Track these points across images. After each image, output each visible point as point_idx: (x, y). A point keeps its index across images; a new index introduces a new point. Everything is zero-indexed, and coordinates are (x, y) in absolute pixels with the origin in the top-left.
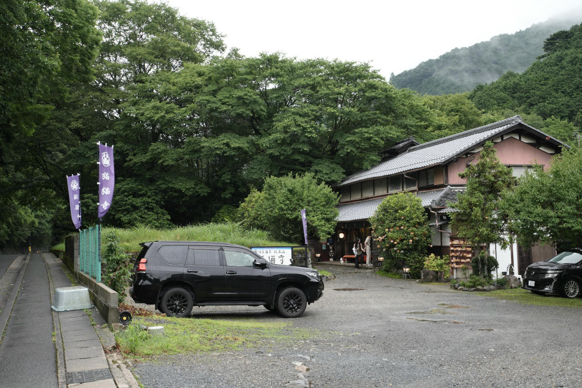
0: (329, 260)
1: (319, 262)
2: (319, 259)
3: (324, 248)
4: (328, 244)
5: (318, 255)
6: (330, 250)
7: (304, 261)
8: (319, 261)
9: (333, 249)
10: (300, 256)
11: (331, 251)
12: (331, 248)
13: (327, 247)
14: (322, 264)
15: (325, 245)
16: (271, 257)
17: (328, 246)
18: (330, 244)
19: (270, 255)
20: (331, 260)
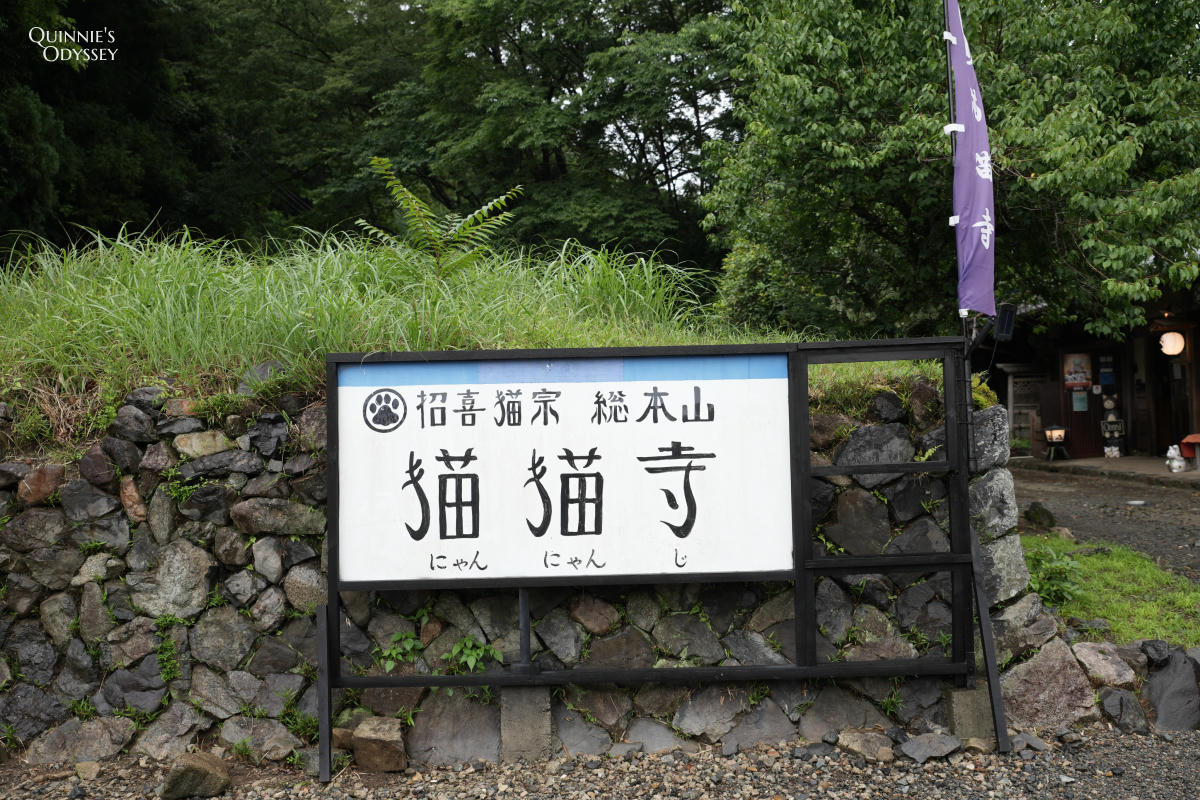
0: (1103, 454)
1: (1061, 464)
2: (1061, 450)
3: (1079, 405)
4: (1097, 390)
5: (1057, 434)
6: (1104, 412)
7: (934, 499)
8: (1059, 456)
9: (1119, 409)
10: (896, 448)
11: (1111, 418)
12: (1109, 404)
13: (1095, 401)
14: (1076, 471)
15: (1084, 395)
16: (556, 468)
17: (1099, 396)
18: (1107, 391)
19: (549, 441)
20: (1112, 452)
